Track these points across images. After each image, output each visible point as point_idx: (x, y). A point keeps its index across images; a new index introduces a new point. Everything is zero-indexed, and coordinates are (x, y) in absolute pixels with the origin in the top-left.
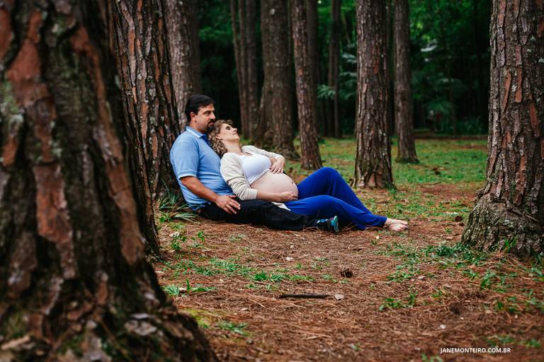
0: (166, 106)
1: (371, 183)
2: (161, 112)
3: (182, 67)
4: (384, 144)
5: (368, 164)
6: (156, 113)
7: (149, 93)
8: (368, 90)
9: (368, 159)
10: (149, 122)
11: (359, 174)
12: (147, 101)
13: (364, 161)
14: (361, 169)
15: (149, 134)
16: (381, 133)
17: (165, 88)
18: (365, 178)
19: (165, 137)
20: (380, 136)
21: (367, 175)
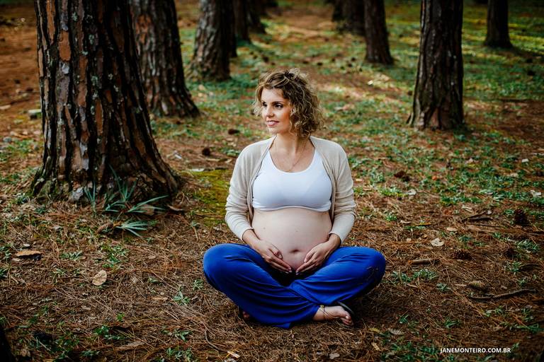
0: (115, 58)
1: (434, 122)
2: (107, 68)
4: (453, 70)
5: (431, 96)
6: (100, 69)
7: (89, 41)
9: (431, 90)
10: (90, 83)
11: (418, 108)
12: (86, 53)
13: (425, 92)
14: (421, 102)
15: (89, 100)
16: (450, 55)
17: (114, 31)
18: (426, 114)
19: (114, 104)
20: (448, 59)
21: (429, 111)
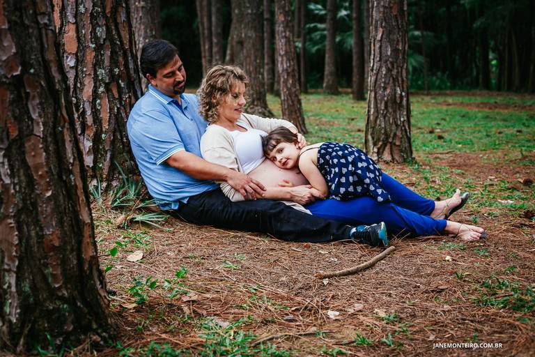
0: (120, 53)
1: (387, 156)
2: (114, 62)
3: (143, 7)
4: (402, 106)
5: (383, 132)
6: (107, 63)
7: (95, 33)
8: (384, 36)
9: (383, 126)
10: (96, 76)
11: (371, 144)
12: (94, 46)
13: (378, 127)
14: (373, 138)
15: (95, 95)
16: (399, 92)
17: (120, 26)
18: (379, 149)
19: (120, 99)
20: (398, 96)
21: (381, 145)
